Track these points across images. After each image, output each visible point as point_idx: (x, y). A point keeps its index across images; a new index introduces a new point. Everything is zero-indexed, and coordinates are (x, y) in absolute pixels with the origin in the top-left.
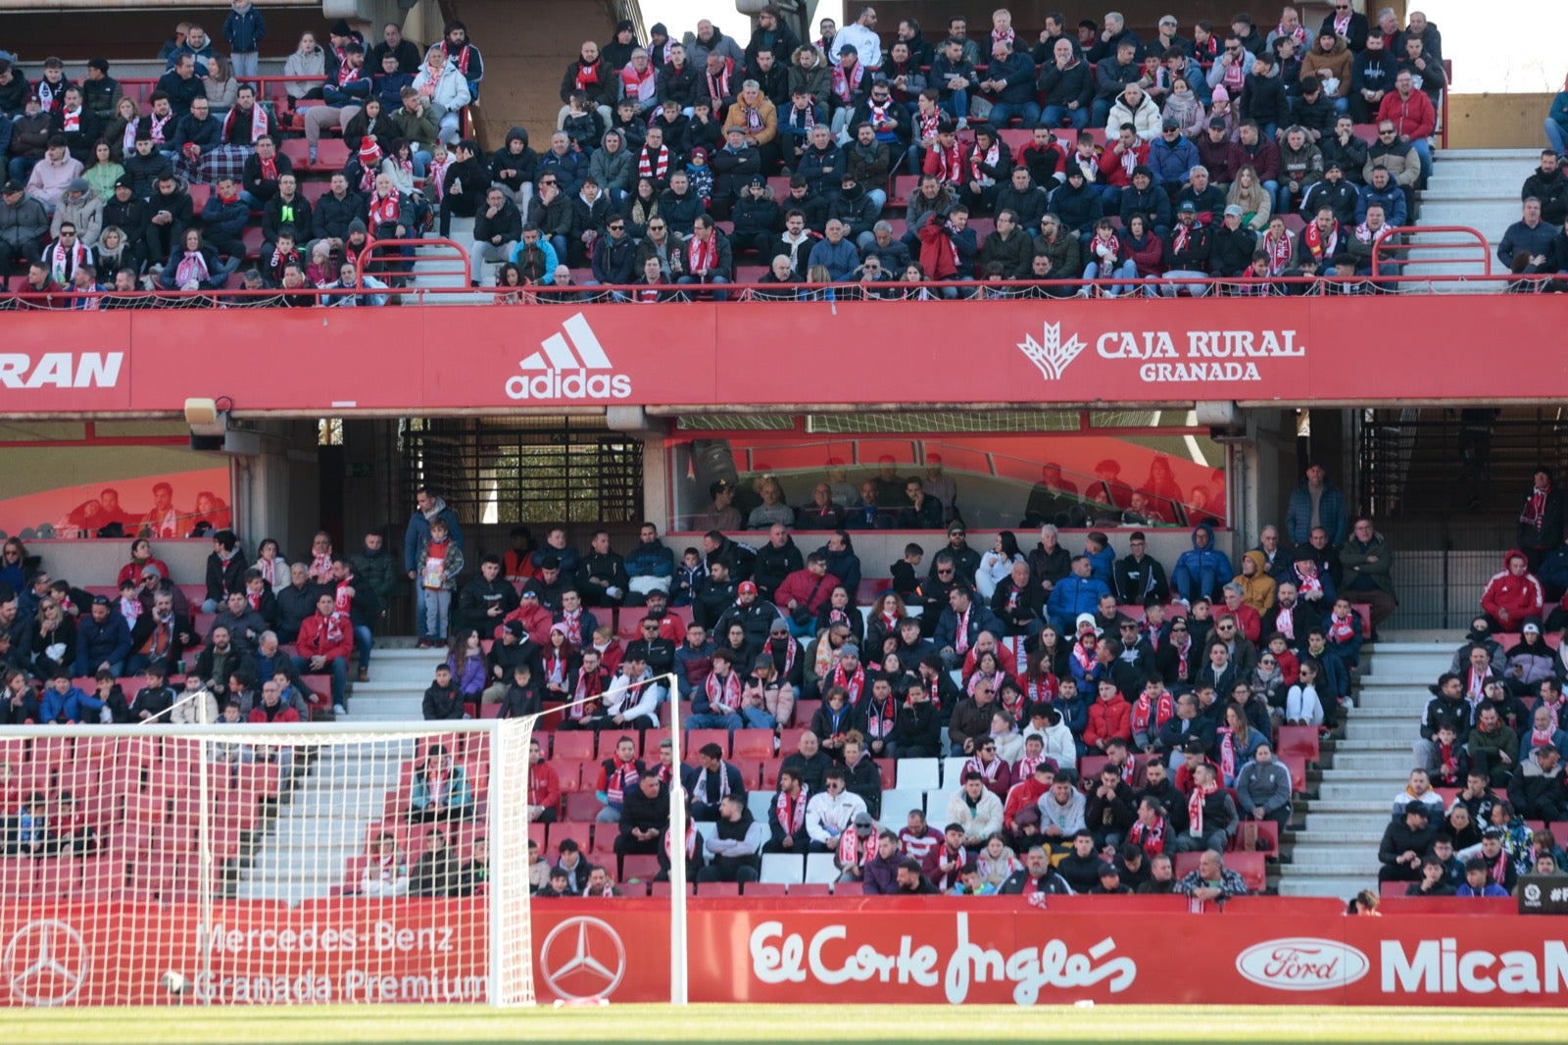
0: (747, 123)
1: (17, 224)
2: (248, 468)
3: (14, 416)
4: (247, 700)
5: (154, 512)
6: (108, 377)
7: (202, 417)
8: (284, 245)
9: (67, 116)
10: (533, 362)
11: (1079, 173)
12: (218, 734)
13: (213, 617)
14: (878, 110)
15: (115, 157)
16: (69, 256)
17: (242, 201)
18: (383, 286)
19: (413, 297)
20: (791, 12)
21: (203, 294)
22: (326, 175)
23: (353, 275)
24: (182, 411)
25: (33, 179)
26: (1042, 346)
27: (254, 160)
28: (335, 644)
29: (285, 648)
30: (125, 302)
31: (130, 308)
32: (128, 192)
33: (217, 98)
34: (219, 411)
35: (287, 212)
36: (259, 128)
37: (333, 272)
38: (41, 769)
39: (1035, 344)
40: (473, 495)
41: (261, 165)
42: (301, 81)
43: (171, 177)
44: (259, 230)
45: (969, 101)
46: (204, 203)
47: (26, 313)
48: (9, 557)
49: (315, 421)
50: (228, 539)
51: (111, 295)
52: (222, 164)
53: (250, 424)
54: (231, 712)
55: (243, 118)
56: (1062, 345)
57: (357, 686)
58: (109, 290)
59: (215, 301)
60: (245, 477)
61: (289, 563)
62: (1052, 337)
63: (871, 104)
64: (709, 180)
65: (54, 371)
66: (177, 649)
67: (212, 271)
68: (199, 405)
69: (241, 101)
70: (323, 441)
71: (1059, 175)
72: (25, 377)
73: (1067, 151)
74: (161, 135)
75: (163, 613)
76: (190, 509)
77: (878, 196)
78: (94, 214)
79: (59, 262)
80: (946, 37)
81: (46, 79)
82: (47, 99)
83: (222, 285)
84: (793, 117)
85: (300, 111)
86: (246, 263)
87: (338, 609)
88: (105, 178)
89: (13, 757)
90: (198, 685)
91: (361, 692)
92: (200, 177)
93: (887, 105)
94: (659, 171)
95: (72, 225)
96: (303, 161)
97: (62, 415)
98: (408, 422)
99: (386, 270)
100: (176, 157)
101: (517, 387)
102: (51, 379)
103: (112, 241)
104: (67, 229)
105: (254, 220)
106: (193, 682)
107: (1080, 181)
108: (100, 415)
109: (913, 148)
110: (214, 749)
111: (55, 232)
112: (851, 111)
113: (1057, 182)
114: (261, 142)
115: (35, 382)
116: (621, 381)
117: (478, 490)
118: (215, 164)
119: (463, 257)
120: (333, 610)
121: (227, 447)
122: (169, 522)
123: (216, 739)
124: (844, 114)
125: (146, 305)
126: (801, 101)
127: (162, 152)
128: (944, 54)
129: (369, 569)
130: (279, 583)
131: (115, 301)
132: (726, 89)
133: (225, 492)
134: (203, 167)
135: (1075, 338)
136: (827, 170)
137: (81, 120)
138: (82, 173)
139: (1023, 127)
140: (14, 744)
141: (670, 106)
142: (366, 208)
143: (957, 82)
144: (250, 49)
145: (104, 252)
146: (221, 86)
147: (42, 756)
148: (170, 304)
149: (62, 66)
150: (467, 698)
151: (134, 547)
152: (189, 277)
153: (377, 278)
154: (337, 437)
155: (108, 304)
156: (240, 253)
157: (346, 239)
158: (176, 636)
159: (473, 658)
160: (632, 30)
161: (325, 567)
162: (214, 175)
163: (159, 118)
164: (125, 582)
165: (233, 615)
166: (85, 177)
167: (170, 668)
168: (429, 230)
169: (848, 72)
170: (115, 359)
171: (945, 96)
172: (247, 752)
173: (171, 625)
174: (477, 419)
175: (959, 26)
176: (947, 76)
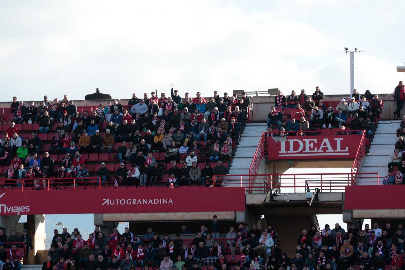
0: (346, 251)
9: (170, 248)
14: (380, 249)
15: (183, 259)
20: (357, 222)
33: (209, 244)
36: (219, 252)
42: (230, 240)
43: (197, 264)
52: (210, 261)
55: (215, 249)
63: (378, 247)
69: (215, 245)
74: (193, 254)
80: (398, 229)
81: (164, 239)
92: (204, 265)
93: (382, 247)
94: (323, 263)
112: (373, 248)
114: (220, 255)
118: (208, 261)
124: (371, 249)
127: (195, 258)
128: (397, 234)
136: (367, 264)
141: (325, 247)
143: (401, 241)
144: (217, 231)
146: (210, 241)
149: (168, 236)
160: (315, 226)
162: (208, 264)
163: (193, 249)
169: (373, 237)
171: (397, 244)
175: (400, 226)
176: (399, 239)
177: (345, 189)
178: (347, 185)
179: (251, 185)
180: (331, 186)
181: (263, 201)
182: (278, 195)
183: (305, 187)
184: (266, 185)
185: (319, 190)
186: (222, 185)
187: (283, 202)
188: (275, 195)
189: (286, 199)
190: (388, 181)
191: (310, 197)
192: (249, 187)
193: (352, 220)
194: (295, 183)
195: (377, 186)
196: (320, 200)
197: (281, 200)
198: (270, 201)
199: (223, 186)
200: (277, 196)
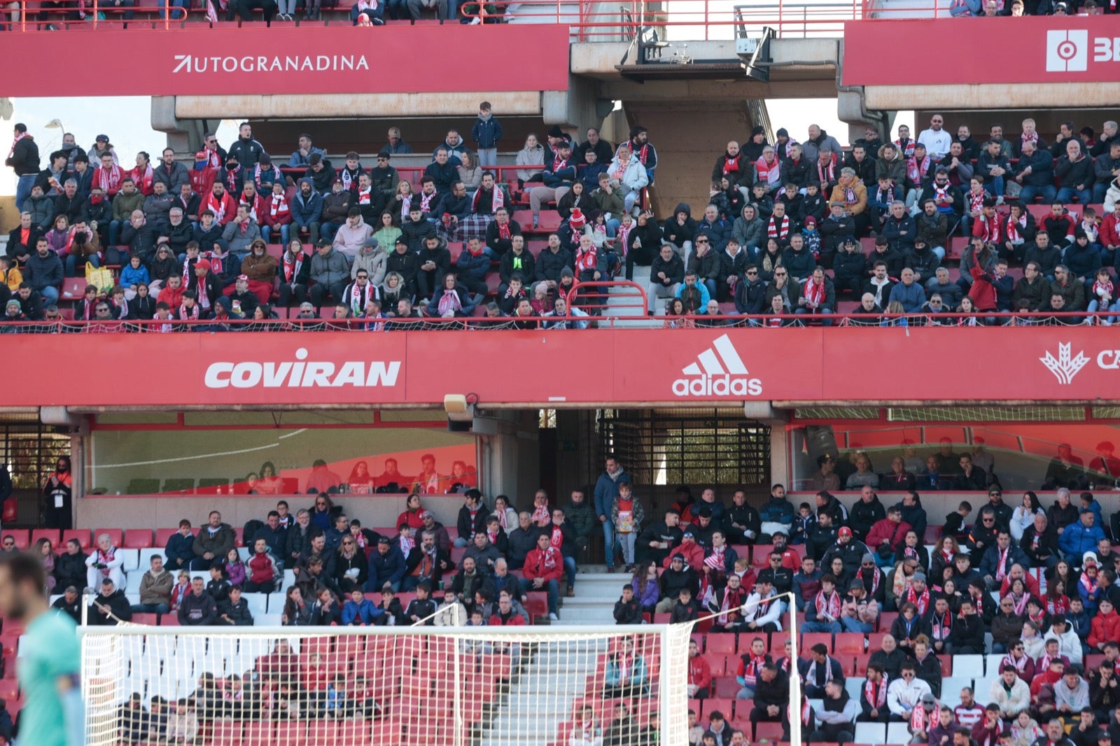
0: (846, 199)
1: (329, 270)
2: (489, 444)
3: (324, 406)
4: (488, 609)
5: (422, 475)
6: (390, 379)
7: (456, 407)
8: (515, 287)
9: (361, 193)
10: (692, 369)
11: (1085, 236)
12: (467, 633)
13: (464, 550)
14: (941, 191)
15: (396, 223)
16: (363, 293)
17: (485, 255)
18: (585, 314)
19: (607, 323)
20: (878, 120)
21: (458, 320)
22: (545, 236)
23: (564, 307)
24: (443, 403)
25: (337, 238)
26: (1058, 360)
27: (494, 225)
28: (551, 570)
29: (515, 572)
30: (402, 325)
31: (405, 329)
32: (405, 247)
33: (468, 181)
34: (469, 403)
35: (517, 262)
36: (498, 202)
37: (551, 305)
38: (342, 657)
39: (1053, 358)
40: (649, 464)
41: (499, 229)
42: (526, 169)
43: (435, 236)
44: (497, 275)
45: (1005, 185)
46: (458, 255)
47: (332, 333)
48: (320, 506)
49: (536, 411)
50: (475, 494)
51: (393, 321)
52: (471, 228)
53: (490, 413)
54: (476, 618)
55: (486, 195)
56: (1071, 359)
57: (566, 600)
58: (391, 317)
59: (466, 325)
60: (487, 450)
61: (518, 512)
62: (1065, 354)
63: (935, 186)
64: (818, 240)
65: (352, 374)
66: (438, 573)
67: (464, 304)
68: (455, 399)
69: (485, 184)
70: (542, 425)
71: (1070, 238)
72: (331, 379)
73: (1075, 220)
74: (427, 207)
75: (428, 547)
76: (449, 473)
77: (939, 251)
78: (381, 262)
79: (355, 297)
80: (989, 139)
81: (347, 167)
82: (348, 181)
83: (471, 313)
84: (879, 195)
85: (526, 190)
86: (488, 298)
87: (553, 545)
88: (389, 237)
89: (323, 649)
90: (453, 598)
91: (569, 605)
92: (455, 237)
93: (946, 187)
94: (782, 233)
95: (365, 271)
96: (529, 226)
97: (358, 406)
98: (603, 412)
99: (587, 303)
100: (438, 223)
101: (680, 387)
102: (350, 380)
103: (393, 282)
104: (360, 274)
105: (494, 268)
106: (449, 596)
107: (1085, 242)
108: (384, 406)
109: (964, 217)
110: (465, 645)
111: (354, 276)
112: (921, 191)
113: (1068, 242)
114: (499, 212)
115: (338, 382)
116: (755, 383)
117: (652, 461)
118: (466, 228)
119: (642, 294)
120: (549, 545)
121: (474, 429)
122: (433, 482)
123: (465, 637)
124: (915, 193)
125: (417, 327)
126: (884, 184)
127: (429, 219)
128: (987, 151)
129: (575, 517)
130: (510, 526)
131: (395, 324)
132: (832, 176)
133: (471, 460)
134: (458, 229)
135: (1081, 354)
136: (903, 233)
137: (371, 195)
138: (372, 234)
139: (1044, 203)
140: (323, 640)
141: (790, 188)
142: (573, 259)
143: (997, 170)
144: (491, 146)
145: (387, 290)
146: (471, 172)
147: (342, 649)
148: (434, 327)
149: (358, 158)
150: (645, 609)
151: (409, 500)
152: (448, 307)
153: (581, 309)
154: (552, 423)
155: (390, 327)
156: (484, 291)
157: (559, 281)
158: (438, 563)
159: (651, 581)
160: (764, 134)
161: (541, 515)
162: (466, 235)
163: (427, 195)
164: (403, 524)
165: (478, 548)
166: (374, 236)
167: (433, 586)
168: (618, 274)
169: (919, 163)
170: (395, 366)
171: (988, 180)
172: (488, 646)
173: (434, 556)
174: (652, 410)
175: (997, 130)
176: (990, 166)
177: (846, 30)
178: (851, 18)
179: (584, 18)
180: (805, 22)
181: (618, 63)
182: (660, 47)
183: (735, 23)
184: (626, 18)
185: (774, 32)
186: (505, 19)
187: (673, 66)
188: (652, 46)
189: (684, 57)
190: (965, 8)
191: (749, 51)
192: (581, 25)
193: (863, 115)
194: (706, 13)
195: (934, 20)
196: (776, 60)
197: (668, 60)
198: (637, 62)
199: (507, 22)
200: (657, 50)
